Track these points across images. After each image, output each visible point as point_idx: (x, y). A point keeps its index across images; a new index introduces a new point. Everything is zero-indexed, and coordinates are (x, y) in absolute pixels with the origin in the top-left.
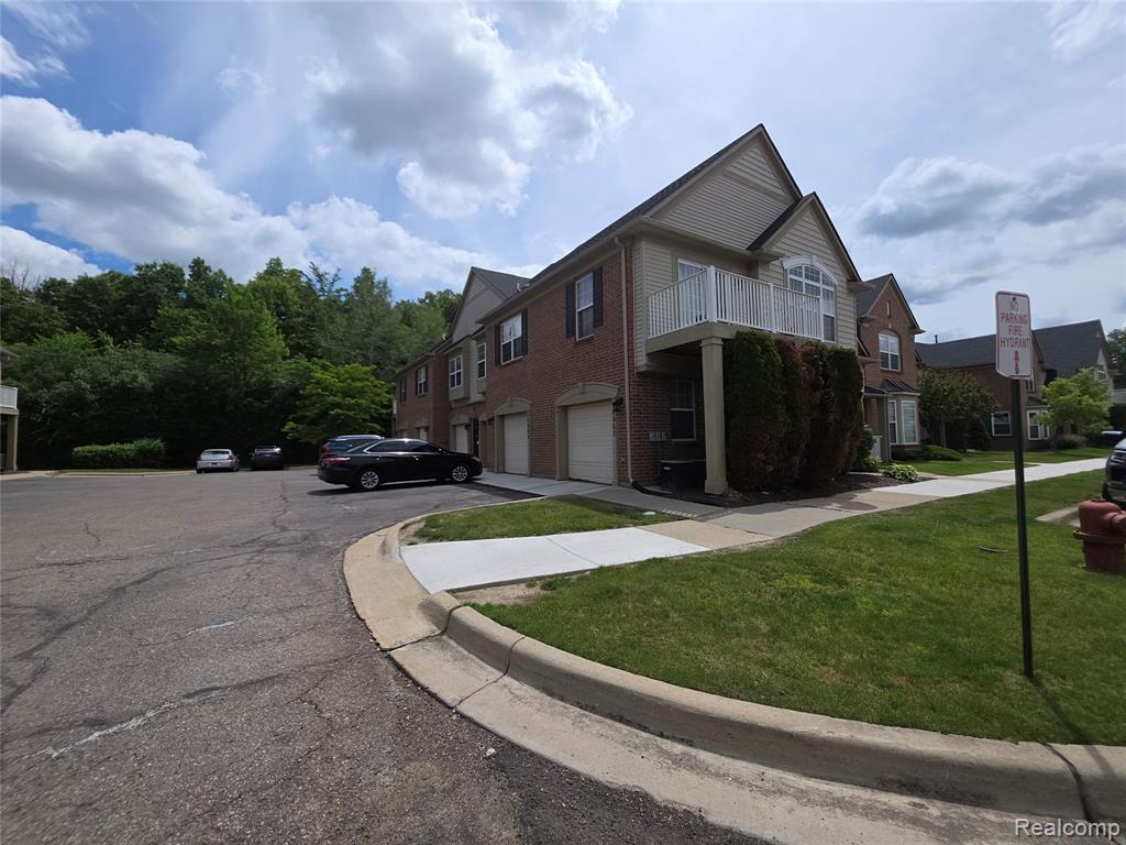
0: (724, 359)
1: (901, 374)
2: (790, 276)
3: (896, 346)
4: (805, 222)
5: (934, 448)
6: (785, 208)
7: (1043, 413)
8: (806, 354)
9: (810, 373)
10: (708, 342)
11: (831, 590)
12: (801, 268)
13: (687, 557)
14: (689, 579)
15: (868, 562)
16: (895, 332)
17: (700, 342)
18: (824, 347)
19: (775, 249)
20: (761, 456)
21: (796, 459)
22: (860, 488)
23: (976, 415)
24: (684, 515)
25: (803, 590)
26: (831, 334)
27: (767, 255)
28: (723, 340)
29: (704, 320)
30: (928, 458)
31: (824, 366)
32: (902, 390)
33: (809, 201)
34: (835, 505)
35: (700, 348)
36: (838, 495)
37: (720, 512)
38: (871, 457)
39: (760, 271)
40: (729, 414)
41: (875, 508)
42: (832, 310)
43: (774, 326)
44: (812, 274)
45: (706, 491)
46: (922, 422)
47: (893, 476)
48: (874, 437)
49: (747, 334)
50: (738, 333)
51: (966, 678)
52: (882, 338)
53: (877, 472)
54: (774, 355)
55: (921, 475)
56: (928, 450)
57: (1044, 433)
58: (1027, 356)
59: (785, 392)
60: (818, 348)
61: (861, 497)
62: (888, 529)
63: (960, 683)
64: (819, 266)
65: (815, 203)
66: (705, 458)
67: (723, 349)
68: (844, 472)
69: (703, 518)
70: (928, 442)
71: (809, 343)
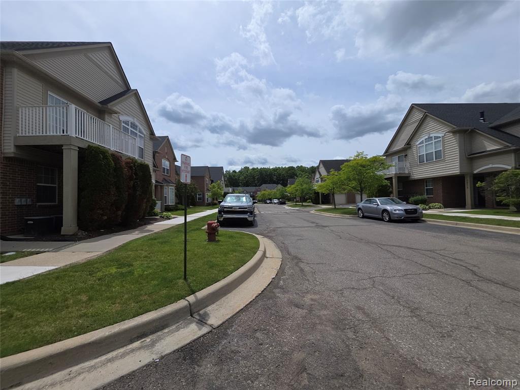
0: (79, 158)
1: (170, 176)
2: (123, 124)
3: (168, 165)
4: (131, 101)
5: (179, 206)
6: (122, 90)
7: (210, 194)
8: (127, 163)
9: (129, 172)
10: (68, 147)
11: (124, 270)
12: (128, 122)
13: (39, 275)
14: (35, 288)
15: (144, 254)
16: (168, 160)
17: (62, 146)
18: (136, 161)
19: (115, 108)
20: (100, 212)
21: (120, 213)
22: (149, 223)
23: (193, 194)
24: (42, 250)
25: (111, 274)
26: (141, 155)
27: (110, 110)
28: (79, 147)
29: (65, 133)
30: (177, 210)
31: (135, 169)
32: (170, 183)
33: (134, 92)
34: (137, 232)
35: (63, 150)
36: (140, 227)
37: (70, 244)
38: (155, 210)
39: (106, 116)
40: (81, 189)
41: (153, 231)
42: (143, 145)
43: (112, 146)
44: (134, 126)
45: (62, 233)
46: (176, 196)
47: (163, 218)
48: (157, 202)
49: (95, 147)
50: (89, 146)
51: (167, 287)
52: (163, 161)
53: (158, 216)
54: (110, 161)
55: (173, 216)
56: (177, 206)
57: (210, 200)
58: (189, 176)
59: (116, 180)
60: (133, 161)
61: (149, 227)
62: (155, 239)
63: (165, 290)
64: (137, 124)
65: (136, 94)
66: (62, 214)
67: (78, 153)
68: (143, 217)
69: (57, 250)
70: (178, 204)
71: (129, 158)
